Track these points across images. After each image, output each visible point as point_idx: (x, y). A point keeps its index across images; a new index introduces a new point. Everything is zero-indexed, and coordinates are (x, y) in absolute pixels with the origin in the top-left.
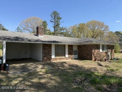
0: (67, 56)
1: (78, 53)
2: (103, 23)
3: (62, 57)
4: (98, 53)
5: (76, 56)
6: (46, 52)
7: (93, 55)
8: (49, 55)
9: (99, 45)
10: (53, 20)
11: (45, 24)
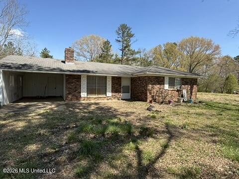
0: (109, 94)
1: (131, 91)
2: (211, 41)
3: (100, 96)
4: (161, 90)
5: (128, 95)
6: (71, 87)
7: (148, 94)
8: (77, 92)
9: (164, 78)
10: (120, 39)
11: (107, 45)
